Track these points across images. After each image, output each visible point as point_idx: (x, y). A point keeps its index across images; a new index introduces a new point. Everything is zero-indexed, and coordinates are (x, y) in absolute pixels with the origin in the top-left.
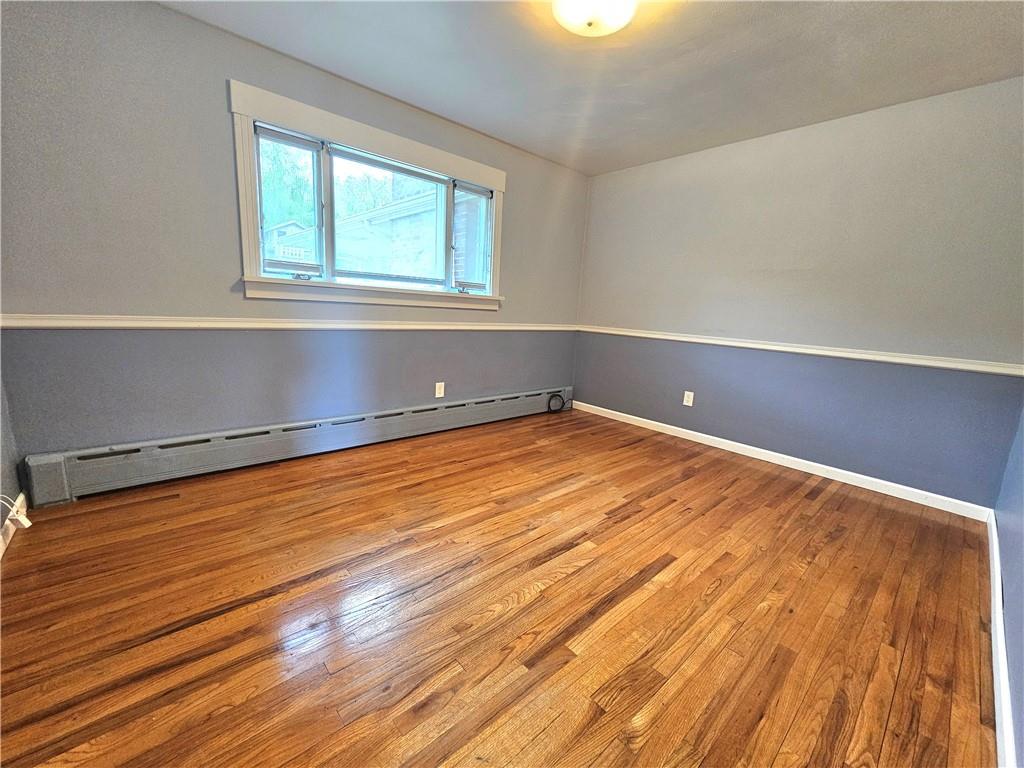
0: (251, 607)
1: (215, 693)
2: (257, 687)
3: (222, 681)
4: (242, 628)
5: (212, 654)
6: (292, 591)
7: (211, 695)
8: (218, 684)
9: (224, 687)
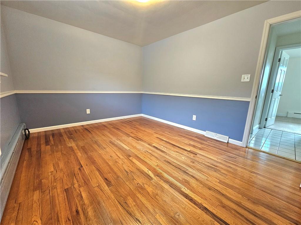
0: (215, 212)
1: (244, 203)
2: (235, 194)
3: (240, 203)
4: (224, 209)
5: (237, 212)
6: (200, 202)
7: (245, 203)
8: (242, 203)
9: (242, 201)
